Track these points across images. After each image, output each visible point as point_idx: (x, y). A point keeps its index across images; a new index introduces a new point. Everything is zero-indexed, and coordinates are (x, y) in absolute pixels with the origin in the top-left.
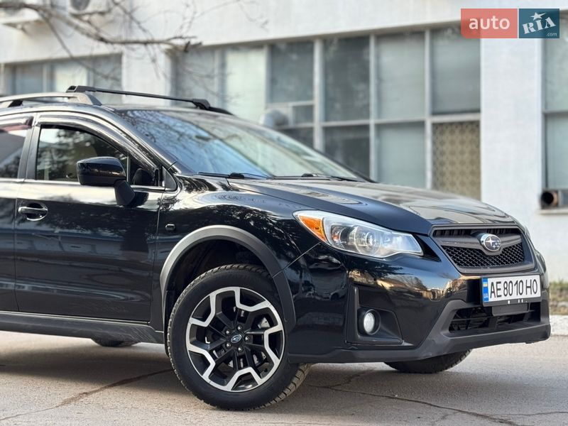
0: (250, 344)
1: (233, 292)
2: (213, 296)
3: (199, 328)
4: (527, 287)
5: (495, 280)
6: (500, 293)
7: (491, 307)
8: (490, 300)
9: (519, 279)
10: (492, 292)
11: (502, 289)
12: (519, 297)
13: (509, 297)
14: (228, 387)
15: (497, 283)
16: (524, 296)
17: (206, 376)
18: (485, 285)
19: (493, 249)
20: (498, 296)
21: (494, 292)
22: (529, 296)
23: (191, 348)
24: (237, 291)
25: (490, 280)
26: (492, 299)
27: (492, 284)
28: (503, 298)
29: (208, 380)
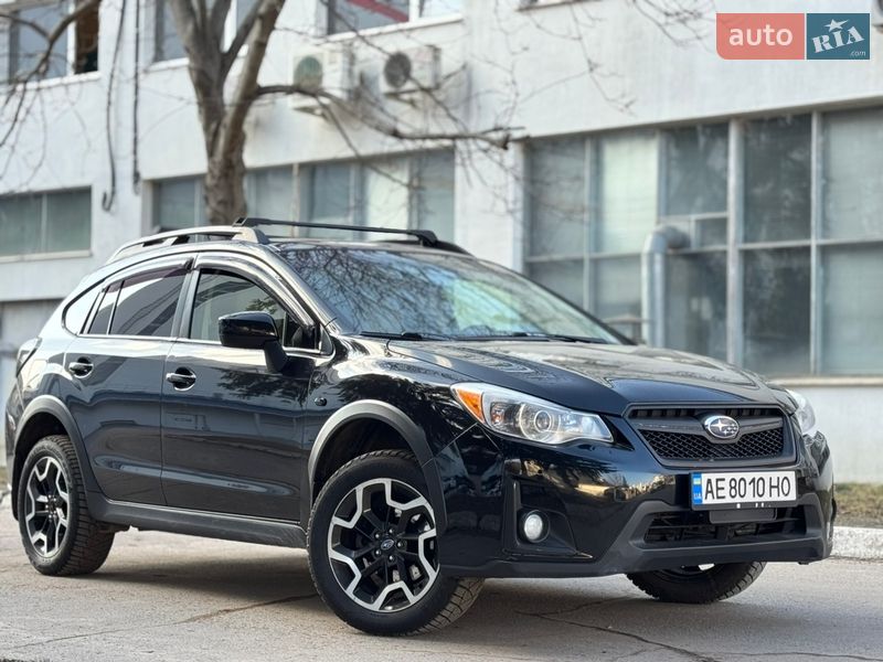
0: (404, 551)
1: (383, 485)
2: (360, 490)
3: (344, 529)
4: (771, 487)
5: (714, 477)
6: (721, 493)
7: (707, 512)
8: (704, 502)
9: (757, 475)
10: (707, 492)
11: (727, 488)
12: (757, 499)
13: (738, 499)
14: (376, 606)
15: (718, 480)
16: (766, 498)
17: (350, 591)
18: (696, 482)
19: (723, 435)
20: (718, 498)
21: (712, 492)
22: (775, 498)
23: (334, 555)
24: (387, 483)
25: (705, 477)
26: (709, 500)
27: (709, 481)
28: (728, 500)
29: (352, 597)
